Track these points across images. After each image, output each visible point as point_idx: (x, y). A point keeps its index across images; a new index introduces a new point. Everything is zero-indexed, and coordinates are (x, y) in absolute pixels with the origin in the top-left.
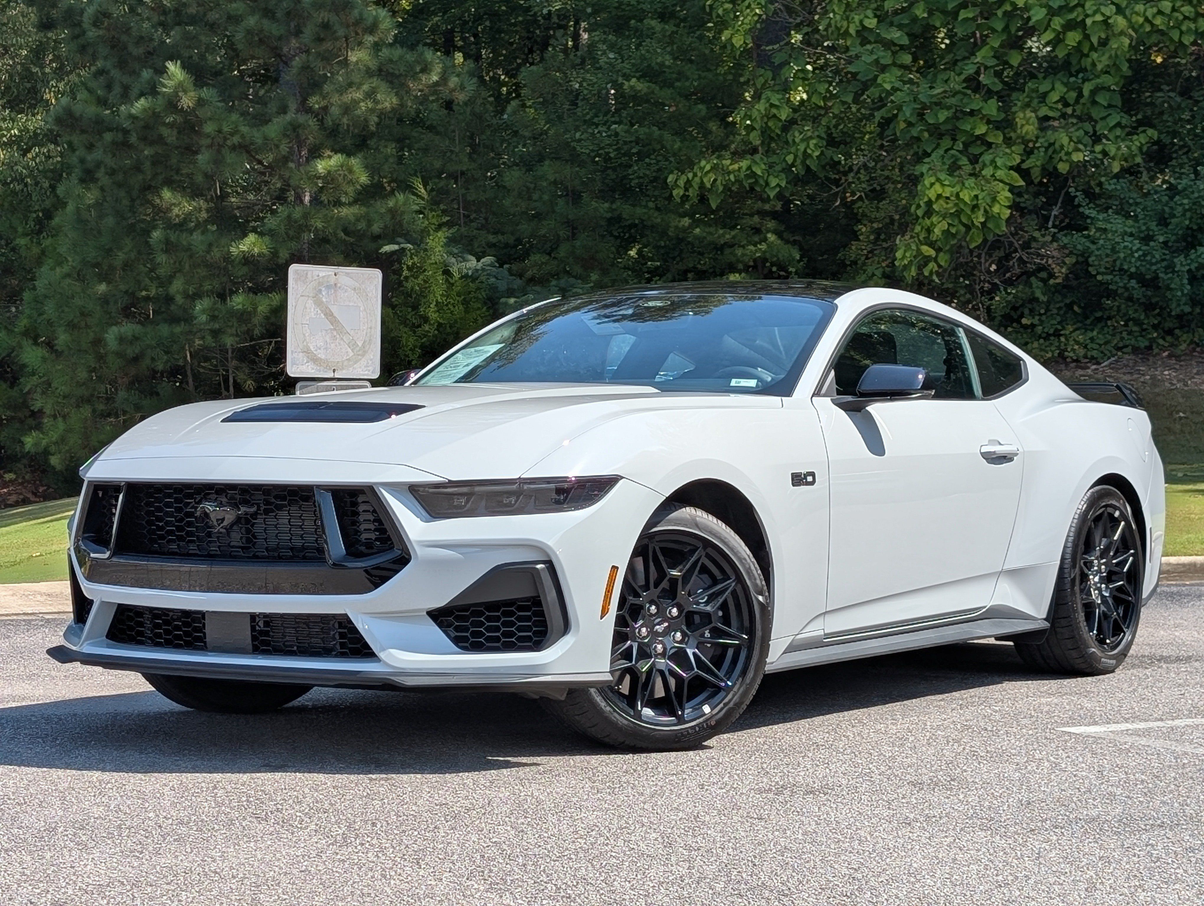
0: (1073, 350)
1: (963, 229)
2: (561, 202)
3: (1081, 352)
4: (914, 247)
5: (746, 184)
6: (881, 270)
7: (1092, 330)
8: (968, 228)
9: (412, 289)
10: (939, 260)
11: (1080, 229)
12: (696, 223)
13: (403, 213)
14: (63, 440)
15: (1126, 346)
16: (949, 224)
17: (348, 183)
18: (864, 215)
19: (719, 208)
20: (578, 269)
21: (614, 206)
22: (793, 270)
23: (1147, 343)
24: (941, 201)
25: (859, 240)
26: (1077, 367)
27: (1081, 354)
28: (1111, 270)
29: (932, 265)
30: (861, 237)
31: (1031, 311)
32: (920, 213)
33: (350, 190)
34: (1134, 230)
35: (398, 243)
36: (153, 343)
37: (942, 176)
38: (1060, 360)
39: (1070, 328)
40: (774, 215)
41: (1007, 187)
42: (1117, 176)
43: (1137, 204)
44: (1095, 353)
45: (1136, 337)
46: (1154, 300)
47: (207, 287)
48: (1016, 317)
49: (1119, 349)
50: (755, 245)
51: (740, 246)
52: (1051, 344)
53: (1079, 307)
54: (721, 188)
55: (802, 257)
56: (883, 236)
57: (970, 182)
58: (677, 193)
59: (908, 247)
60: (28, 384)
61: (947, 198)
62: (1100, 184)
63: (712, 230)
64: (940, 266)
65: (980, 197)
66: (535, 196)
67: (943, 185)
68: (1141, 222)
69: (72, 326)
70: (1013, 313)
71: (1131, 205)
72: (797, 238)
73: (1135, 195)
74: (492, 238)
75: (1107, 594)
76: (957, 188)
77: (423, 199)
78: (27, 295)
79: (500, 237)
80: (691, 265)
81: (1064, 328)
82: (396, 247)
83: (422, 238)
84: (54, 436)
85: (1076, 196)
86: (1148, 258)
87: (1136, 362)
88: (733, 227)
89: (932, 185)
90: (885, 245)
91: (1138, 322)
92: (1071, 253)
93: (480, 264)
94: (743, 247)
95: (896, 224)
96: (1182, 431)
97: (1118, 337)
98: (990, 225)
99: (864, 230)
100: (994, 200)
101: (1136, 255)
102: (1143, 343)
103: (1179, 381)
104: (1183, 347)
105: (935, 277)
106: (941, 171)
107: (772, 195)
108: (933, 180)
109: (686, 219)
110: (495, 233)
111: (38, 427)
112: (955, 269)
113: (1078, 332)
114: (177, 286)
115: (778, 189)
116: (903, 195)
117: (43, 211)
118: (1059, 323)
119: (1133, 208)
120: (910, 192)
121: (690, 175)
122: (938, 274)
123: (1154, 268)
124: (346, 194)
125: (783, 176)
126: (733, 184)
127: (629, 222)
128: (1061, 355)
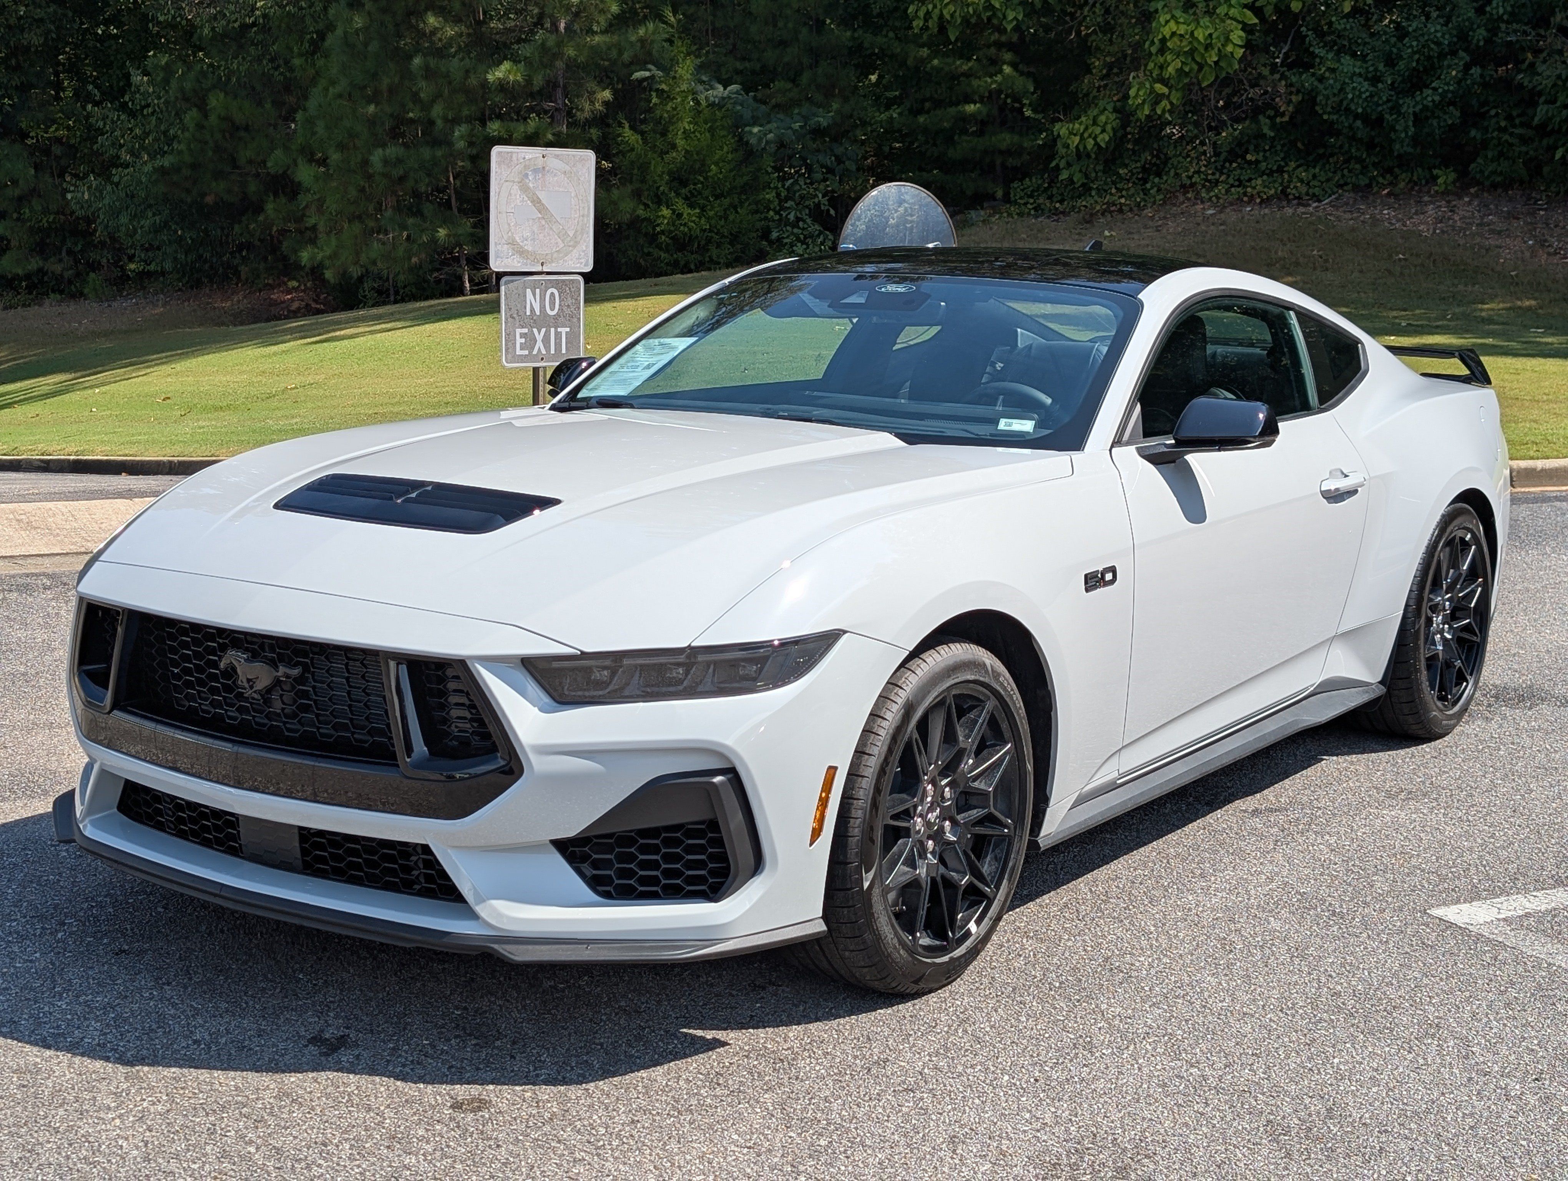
0: (1296, 187)
1: (1196, 67)
2: (805, 30)
3: (1304, 189)
4: (1148, 86)
5: (984, 17)
6: (1112, 104)
7: (1314, 167)
8: (1201, 67)
9: (661, 117)
10: (1171, 97)
11: (1308, 66)
12: (935, 54)
13: (653, 42)
14: (334, 256)
15: (1346, 184)
16: (1183, 63)
17: (600, 12)
18: (1098, 48)
19: (957, 40)
20: (819, 97)
21: (856, 35)
22: (1027, 102)
23: (1367, 181)
24: (1175, 39)
25: (1091, 73)
26: (1299, 204)
27: (1304, 192)
28: (1337, 110)
29: (1164, 103)
30: (1094, 71)
31: (1257, 147)
32: (1154, 50)
33: (602, 19)
34: (1363, 71)
35: (650, 70)
36: (416, 166)
37: (1178, 13)
38: (1283, 197)
39: (1293, 165)
40: (1010, 47)
41: (1240, 26)
42: (1347, 16)
43: (1365, 44)
44: (1317, 191)
45: (1357, 175)
46: (1377, 140)
47: (465, 112)
48: (1240, 153)
49: (1341, 186)
50: (991, 77)
51: (976, 77)
52: (1275, 181)
53: (1303, 144)
54: (959, 21)
55: (1035, 89)
56: (1115, 70)
57: (1205, 21)
58: (918, 24)
59: (1141, 85)
60: (303, 199)
61: (1181, 35)
62: (1330, 24)
63: (950, 60)
64: (1171, 103)
65: (1214, 36)
66: (780, 24)
67: (1177, 23)
68: (1370, 63)
69: (341, 147)
70: (1237, 149)
71: (1359, 45)
72: (1032, 70)
73: (1364, 35)
74: (739, 65)
75: (1449, 636)
76: (1192, 26)
77: (672, 27)
78: (299, 116)
79: (747, 65)
80: (928, 95)
81: (1287, 165)
82: (647, 74)
83: (672, 66)
84: (328, 252)
85: (1307, 36)
86: (1376, 99)
87: (1356, 200)
88: (969, 59)
89: (1167, 22)
90: (1117, 79)
91: (1360, 160)
92: (1298, 91)
93: (726, 92)
94: (979, 78)
95: (1128, 59)
96: (1401, 273)
97: (1339, 174)
98: (1222, 64)
99: (1097, 63)
100: (1228, 40)
101: (1364, 96)
102: (1363, 181)
103: (1398, 221)
104: (1402, 185)
105: (1167, 115)
106: (1176, 8)
107: (1009, 28)
108: (1168, 17)
109: (925, 49)
110: (744, 59)
111: (313, 241)
112: (1184, 105)
113: (1301, 169)
114: (437, 111)
115: (1015, 23)
116: (1136, 31)
117: (317, 32)
118: (1283, 159)
119: (1361, 48)
120: (1143, 28)
121: (930, 7)
122: (1171, 112)
123: (1380, 108)
124: (598, 23)
125: (1020, 9)
126: (972, 16)
127: (869, 52)
128: (1283, 192)
